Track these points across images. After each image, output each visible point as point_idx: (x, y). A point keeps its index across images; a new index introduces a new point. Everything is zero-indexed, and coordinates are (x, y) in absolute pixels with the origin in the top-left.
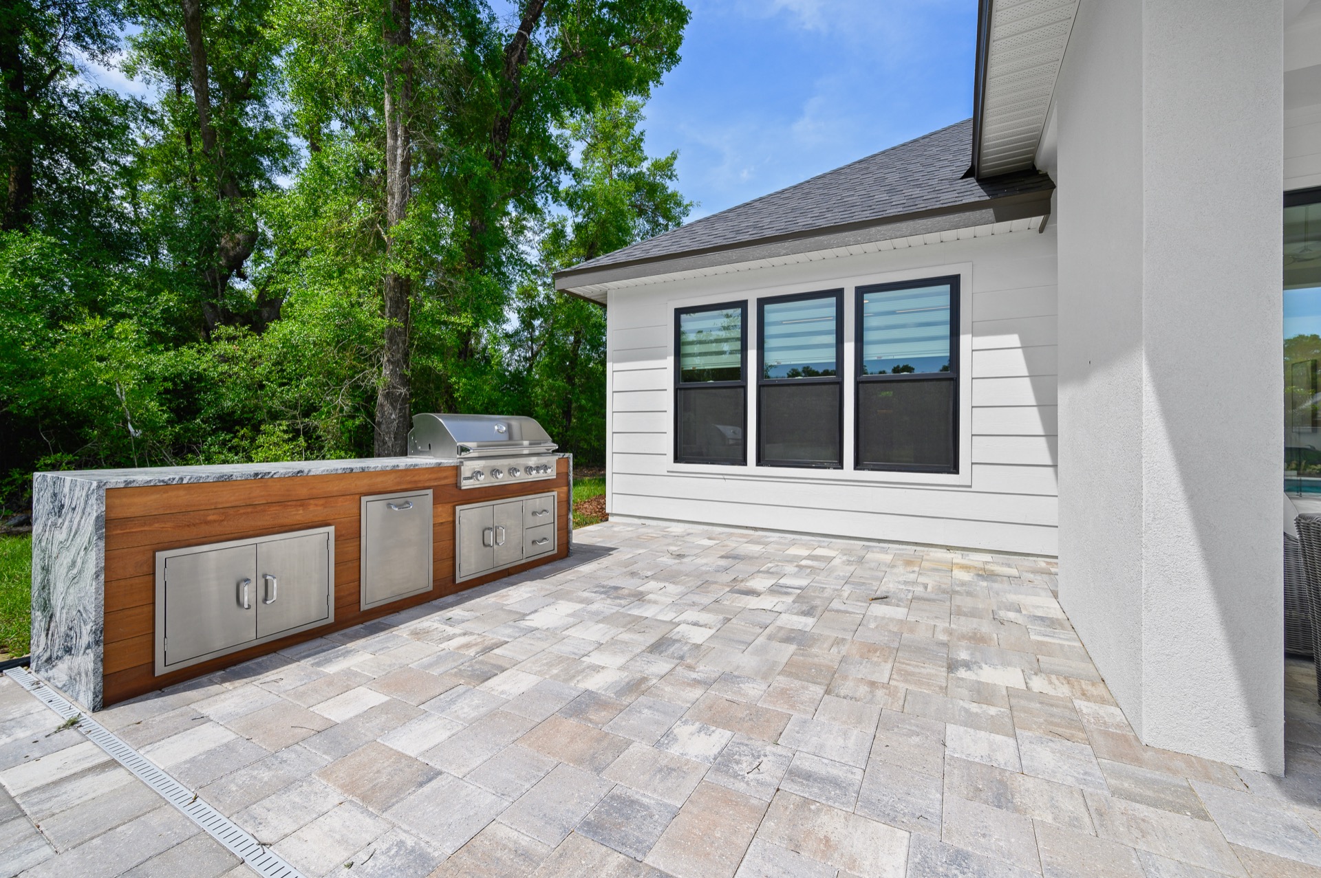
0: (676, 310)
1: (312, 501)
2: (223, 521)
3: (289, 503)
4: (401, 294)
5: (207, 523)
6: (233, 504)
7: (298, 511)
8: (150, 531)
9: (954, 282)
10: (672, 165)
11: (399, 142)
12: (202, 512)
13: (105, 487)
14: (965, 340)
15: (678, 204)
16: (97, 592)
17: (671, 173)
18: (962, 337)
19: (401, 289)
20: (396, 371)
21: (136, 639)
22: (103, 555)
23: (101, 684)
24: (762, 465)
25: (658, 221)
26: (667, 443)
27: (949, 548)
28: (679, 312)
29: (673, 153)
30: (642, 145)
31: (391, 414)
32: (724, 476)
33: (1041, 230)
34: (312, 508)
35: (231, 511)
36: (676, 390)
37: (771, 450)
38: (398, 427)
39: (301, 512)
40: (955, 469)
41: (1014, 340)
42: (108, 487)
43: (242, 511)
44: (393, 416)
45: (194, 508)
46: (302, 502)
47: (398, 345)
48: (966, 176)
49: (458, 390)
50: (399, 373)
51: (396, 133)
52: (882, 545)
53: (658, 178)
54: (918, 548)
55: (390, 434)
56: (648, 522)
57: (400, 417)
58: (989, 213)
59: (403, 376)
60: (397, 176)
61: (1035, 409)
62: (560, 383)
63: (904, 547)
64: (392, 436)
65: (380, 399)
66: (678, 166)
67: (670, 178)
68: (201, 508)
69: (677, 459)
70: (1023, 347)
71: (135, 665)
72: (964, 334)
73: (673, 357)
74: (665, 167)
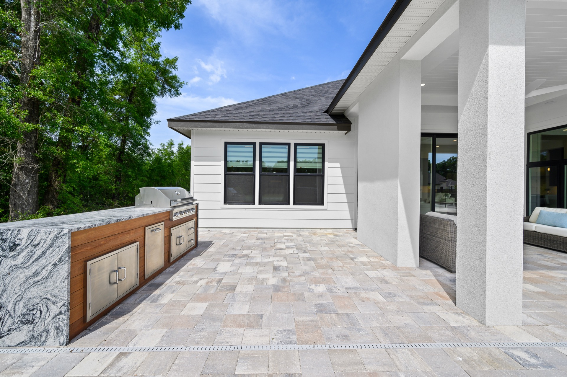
0: (225, 143)
1: (131, 231)
2: (105, 244)
3: (125, 233)
4: (33, 108)
5: (101, 245)
6: (109, 235)
7: (127, 236)
8: (83, 251)
9: (323, 145)
10: (175, 63)
11: (32, 19)
12: (99, 240)
13: (71, 232)
14: (326, 164)
15: (178, 82)
16: (68, 285)
17: (175, 66)
18: (325, 163)
19: (33, 106)
20: (29, 154)
21: (78, 306)
22: (70, 266)
23: (69, 331)
24: (261, 204)
25: (165, 86)
26: (221, 196)
27: (321, 229)
28: (226, 144)
29: (176, 57)
30: (159, 48)
31: (25, 180)
32: (246, 209)
33: (346, 134)
34: (131, 234)
35: (108, 239)
36: (225, 175)
37: (265, 198)
38: (31, 187)
39: (128, 236)
40: (322, 204)
41: (338, 165)
42: (72, 231)
43: (111, 238)
44: (27, 181)
45: (97, 239)
46: (128, 232)
47: (31, 139)
48: (324, 112)
49: (78, 167)
50: (31, 155)
51: (30, 13)
52: (302, 230)
53: (168, 67)
54: (312, 230)
55: (24, 191)
56: (211, 229)
57: (33, 181)
58: (336, 127)
59: (34, 157)
60: (31, 38)
61: (343, 186)
62: (114, 163)
63: (308, 230)
64: (26, 193)
65: (16, 169)
66: (178, 64)
67: (174, 68)
68: (99, 238)
69: (225, 203)
70: (341, 167)
71: (78, 319)
72: (326, 162)
73: (224, 161)
74: (172, 63)
